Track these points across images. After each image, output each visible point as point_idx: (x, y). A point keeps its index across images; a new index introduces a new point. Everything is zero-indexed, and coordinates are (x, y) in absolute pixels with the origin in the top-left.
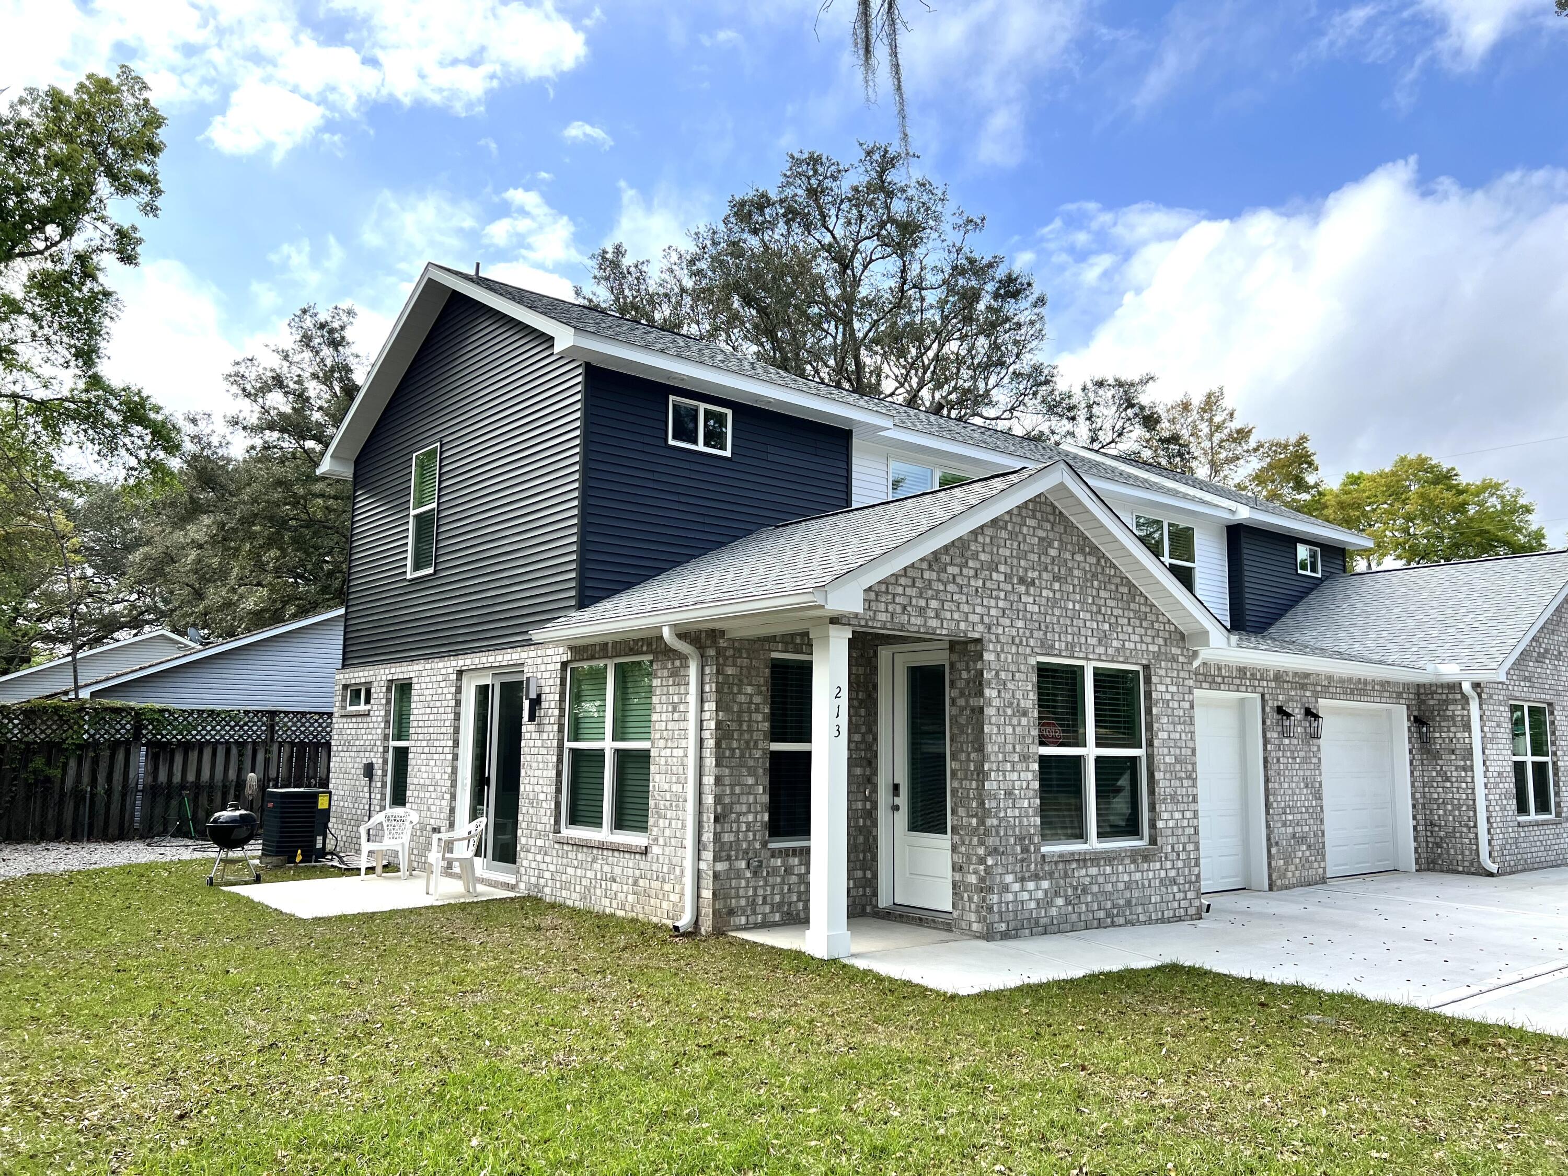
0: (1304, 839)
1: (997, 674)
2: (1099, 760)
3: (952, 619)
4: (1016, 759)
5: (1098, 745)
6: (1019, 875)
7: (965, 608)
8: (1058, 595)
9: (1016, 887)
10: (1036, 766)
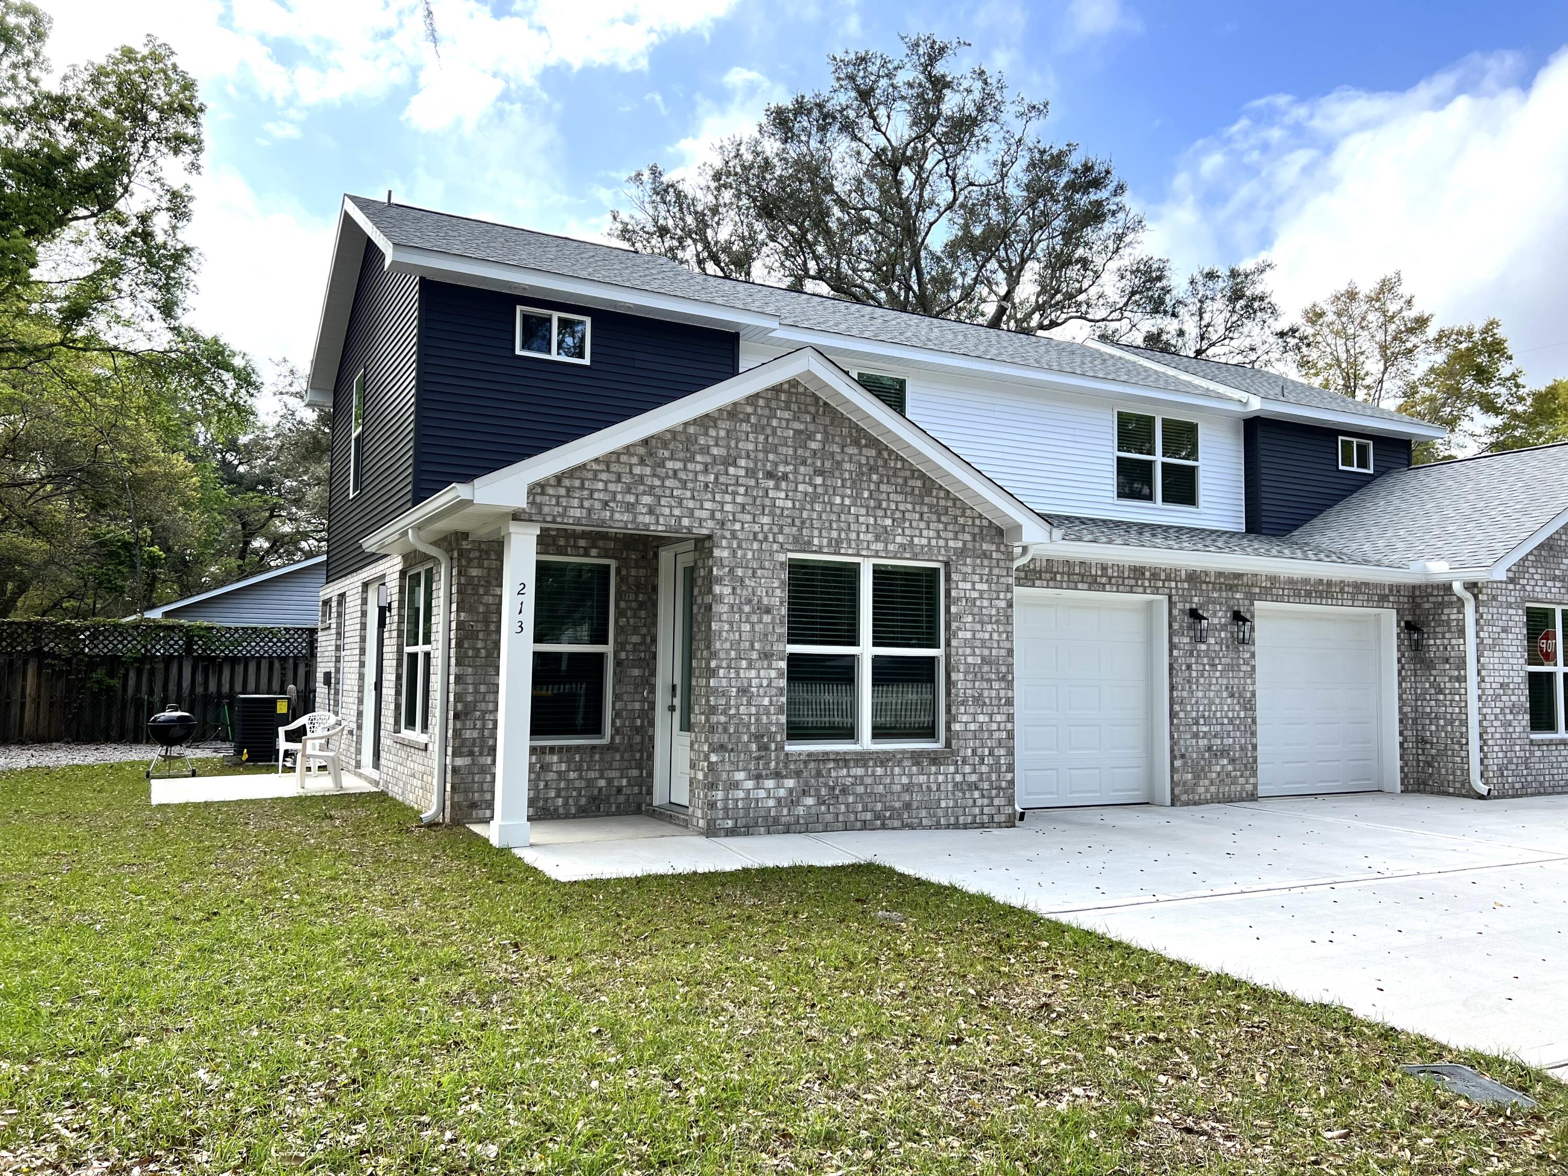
0: (1224, 752)
1: (732, 570)
2: (876, 659)
3: (672, 515)
4: (755, 655)
5: (875, 644)
6: (755, 773)
7: (691, 504)
8: (820, 490)
9: (750, 784)
10: (783, 665)
